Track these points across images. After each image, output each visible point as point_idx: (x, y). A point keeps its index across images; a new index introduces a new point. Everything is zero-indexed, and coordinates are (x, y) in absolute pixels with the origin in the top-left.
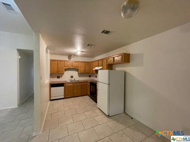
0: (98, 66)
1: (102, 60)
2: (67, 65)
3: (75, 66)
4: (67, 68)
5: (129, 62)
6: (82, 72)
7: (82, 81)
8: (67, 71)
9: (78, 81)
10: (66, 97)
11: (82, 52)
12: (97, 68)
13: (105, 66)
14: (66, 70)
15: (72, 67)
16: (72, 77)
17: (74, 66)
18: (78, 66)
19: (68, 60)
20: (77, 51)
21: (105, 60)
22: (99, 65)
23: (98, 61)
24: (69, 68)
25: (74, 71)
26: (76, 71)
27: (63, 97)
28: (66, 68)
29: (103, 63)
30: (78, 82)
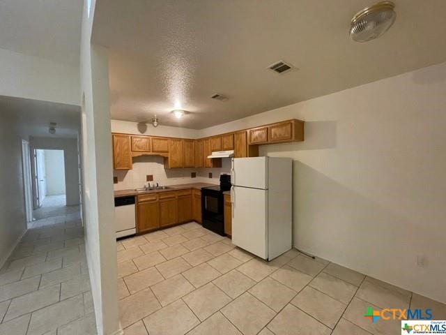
0: (222, 149)
1: (233, 134)
2: (138, 147)
3: (160, 149)
4: (140, 154)
5: (303, 140)
6: (178, 165)
7: (181, 187)
8: (137, 163)
9: (166, 188)
10: (142, 231)
11: (187, 113)
12: (216, 155)
13: (243, 149)
14: (136, 160)
15: (151, 153)
16: (150, 178)
17: (156, 149)
18: (166, 150)
19: (139, 133)
20: (172, 112)
21: (243, 136)
22: (225, 147)
23: (220, 136)
24: (143, 156)
25: (155, 164)
26: (158, 163)
27: (134, 232)
28: (136, 155)
29: (237, 143)
30: (168, 190)
